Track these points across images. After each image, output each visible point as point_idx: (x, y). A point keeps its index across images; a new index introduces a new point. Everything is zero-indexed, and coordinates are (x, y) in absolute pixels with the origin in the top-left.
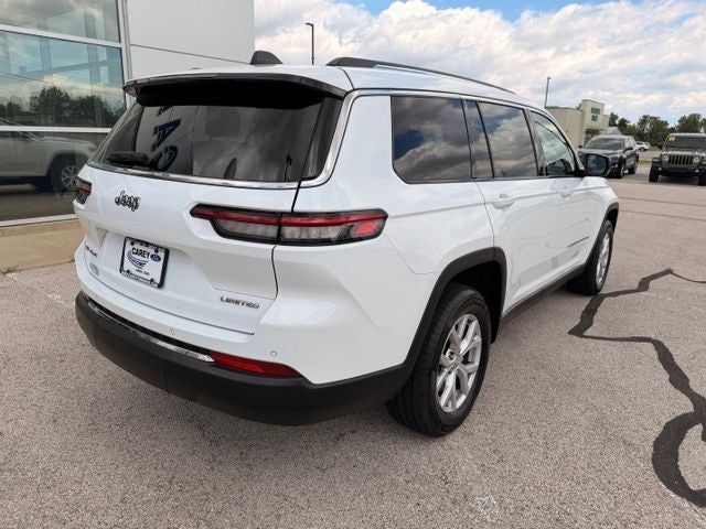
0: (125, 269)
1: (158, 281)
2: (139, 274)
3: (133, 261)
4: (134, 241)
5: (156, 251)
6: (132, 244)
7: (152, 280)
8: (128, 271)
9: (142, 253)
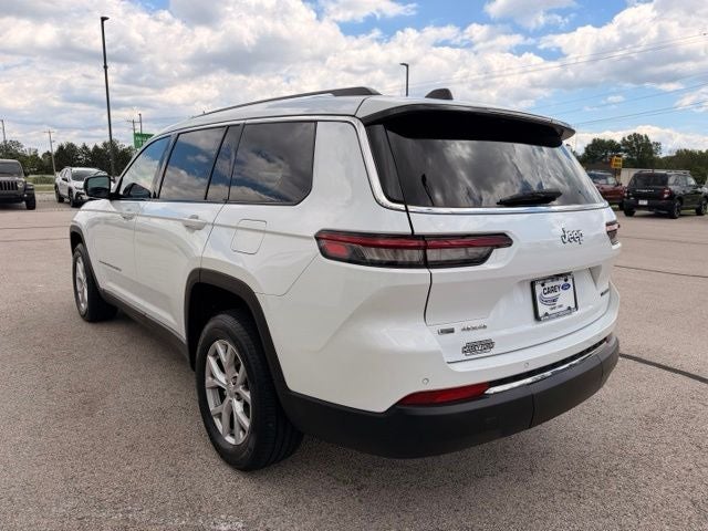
0: (541, 314)
1: (573, 306)
2: (554, 311)
3: (545, 302)
4: (543, 281)
5: (566, 280)
6: (543, 285)
7: (569, 308)
8: (546, 314)
9: (553, 289)
